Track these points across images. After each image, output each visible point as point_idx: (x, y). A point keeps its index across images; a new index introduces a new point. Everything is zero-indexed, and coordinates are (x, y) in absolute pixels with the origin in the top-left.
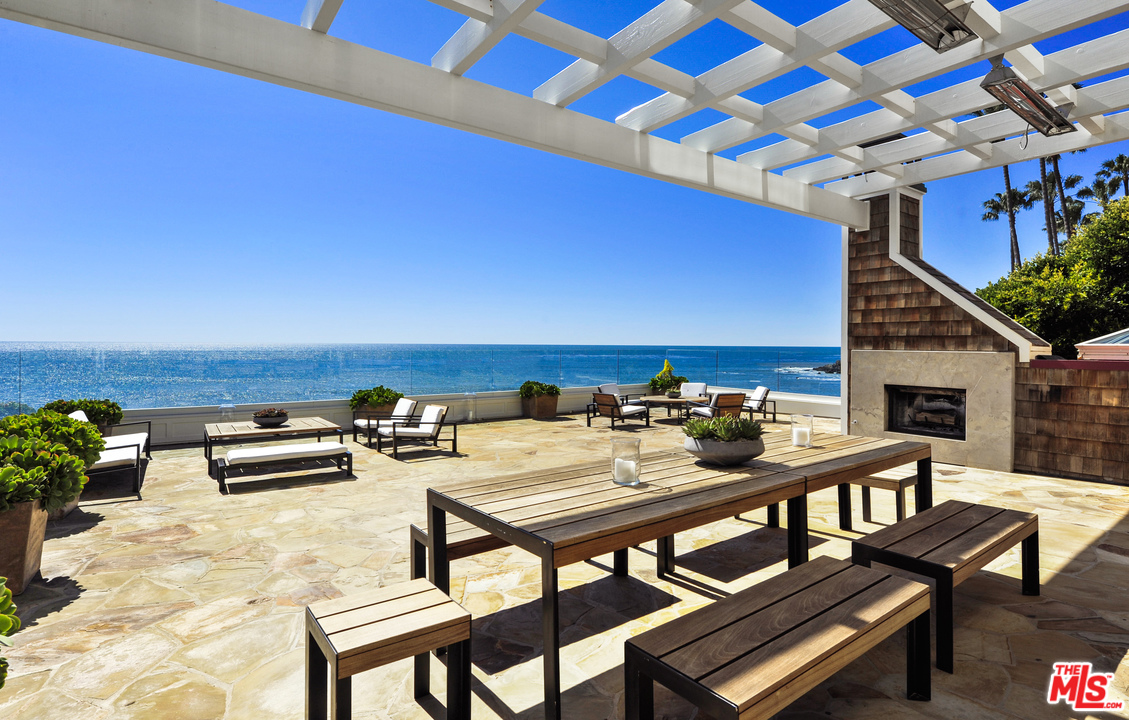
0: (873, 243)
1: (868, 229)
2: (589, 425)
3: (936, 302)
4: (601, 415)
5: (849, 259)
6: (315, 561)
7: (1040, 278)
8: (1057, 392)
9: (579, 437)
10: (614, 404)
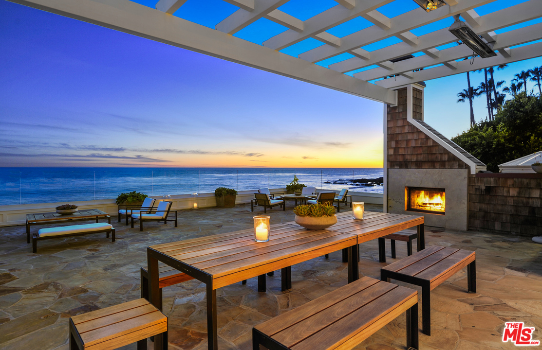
0: (399, 113)
1: (397, 105)
2: (252, 211)
3: (430, 143)
4: (259, 205)
5: (388, 121)
6: (87, 291)
7: (482, 132)
8: (489, 189)
9: (246, 217)
10: (266, 199)
